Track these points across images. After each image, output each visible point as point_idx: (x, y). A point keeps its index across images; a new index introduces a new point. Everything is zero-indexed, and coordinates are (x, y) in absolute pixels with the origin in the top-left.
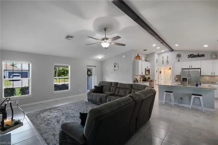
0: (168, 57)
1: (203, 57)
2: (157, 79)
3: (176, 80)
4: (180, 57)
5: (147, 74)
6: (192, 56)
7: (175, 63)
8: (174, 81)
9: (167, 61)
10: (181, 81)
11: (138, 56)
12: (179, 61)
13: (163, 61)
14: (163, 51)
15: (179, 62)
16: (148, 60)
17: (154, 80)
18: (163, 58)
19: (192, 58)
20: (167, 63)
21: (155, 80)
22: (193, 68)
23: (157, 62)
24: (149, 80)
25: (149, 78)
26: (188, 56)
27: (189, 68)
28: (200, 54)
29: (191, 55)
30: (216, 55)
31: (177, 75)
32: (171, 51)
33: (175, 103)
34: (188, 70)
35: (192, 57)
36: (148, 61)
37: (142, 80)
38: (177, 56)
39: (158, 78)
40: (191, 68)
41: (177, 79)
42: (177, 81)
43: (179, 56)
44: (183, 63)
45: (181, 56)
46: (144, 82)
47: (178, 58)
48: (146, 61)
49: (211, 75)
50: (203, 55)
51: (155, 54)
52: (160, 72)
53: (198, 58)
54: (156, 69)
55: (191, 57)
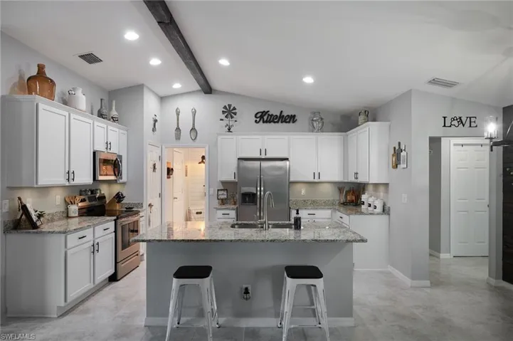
0: (194, 114)
1: (294, 122)
2: (156, 202)
3: (222, 200)
4: (232, 117)
5: (101, 178)
6: (265, 118)
7: (219, 138)
8: (216, 203)
9: (193, 129)
10: (235, 204)
11: (41, 75)
12: (229, 129)
13: (178, 129)
14: (177, 86)
15: (229, 136)
16: (114, 113)
17: (141, 205)
18: (178, 114)
19: (265, 124)
20: (193, 133)
21: (145, 206)
22: (269, 156)
23: (154, 130)
24: (118, 207)
25: (119, 197)
26: (256, 117)
27: (258, 155)
28: (285, 114)
29: (264, 113)
30: (322, 119)
31: (223, 183)
32: (206, 93)
33: (222, 320)
34: (257, 164)
35: (266, 122)
36: (114, 119)
37: (74, 209)
38: (223, 112)
39: (160, 195)
40: (263, 156)
41: (223, 195)
42: (223, 202)
43: (229, 112)
44: (240, 137)
45: (235, 114)
46: (84, 218)
47: (226, 121)
48: (101, 115)
49: (311, 179)
50: (292, 119)
51: (145, 90)
52: (170, 171)
53: (280, 124)
54: (151, 156)
55: (264, 122)
